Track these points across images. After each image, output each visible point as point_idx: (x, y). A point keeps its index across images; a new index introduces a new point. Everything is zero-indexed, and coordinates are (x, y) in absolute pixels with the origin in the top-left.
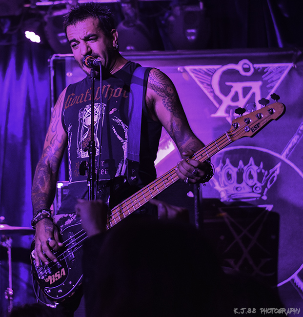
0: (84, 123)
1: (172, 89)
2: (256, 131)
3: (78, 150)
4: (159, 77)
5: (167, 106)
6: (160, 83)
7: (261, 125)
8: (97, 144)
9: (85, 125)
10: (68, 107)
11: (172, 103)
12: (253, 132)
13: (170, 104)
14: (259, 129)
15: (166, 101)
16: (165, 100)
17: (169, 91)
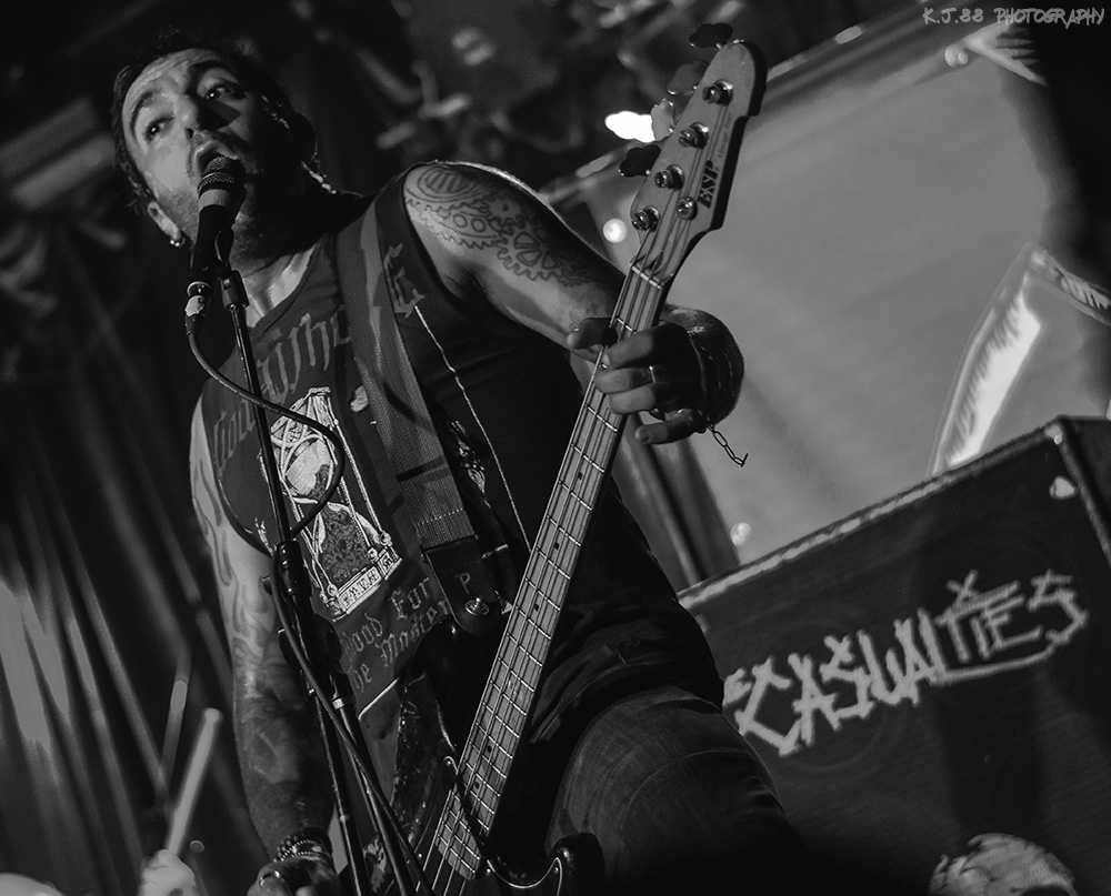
0: (291, 492)
1: (509, 203)
2: (715, 195)
3: (322, 594)
4: (445, 188)
5: (523, 268)
6: (457, 204)
7: (719, 164)
8: (369, 536)
9: (299, 496)
10: (224, 466)
11: (533, 247)
12: (708, 205)
13: (530, 257)
14: (718, 182)
15: (513, 252)
16: (506, 251)
17: (503, 215)
